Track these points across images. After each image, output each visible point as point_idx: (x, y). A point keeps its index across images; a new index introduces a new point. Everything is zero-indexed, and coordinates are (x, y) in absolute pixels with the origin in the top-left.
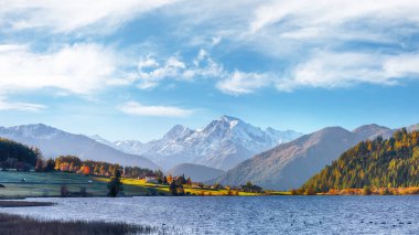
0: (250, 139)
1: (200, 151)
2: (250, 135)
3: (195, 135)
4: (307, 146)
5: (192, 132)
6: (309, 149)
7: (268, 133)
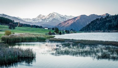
0: (60, 18)
1: (47, 21)
2: (60, 17)
3: (45, 17)
4: (76, 19)
5: (44, 16)
6: (77, 20)
7: (65, 16)
